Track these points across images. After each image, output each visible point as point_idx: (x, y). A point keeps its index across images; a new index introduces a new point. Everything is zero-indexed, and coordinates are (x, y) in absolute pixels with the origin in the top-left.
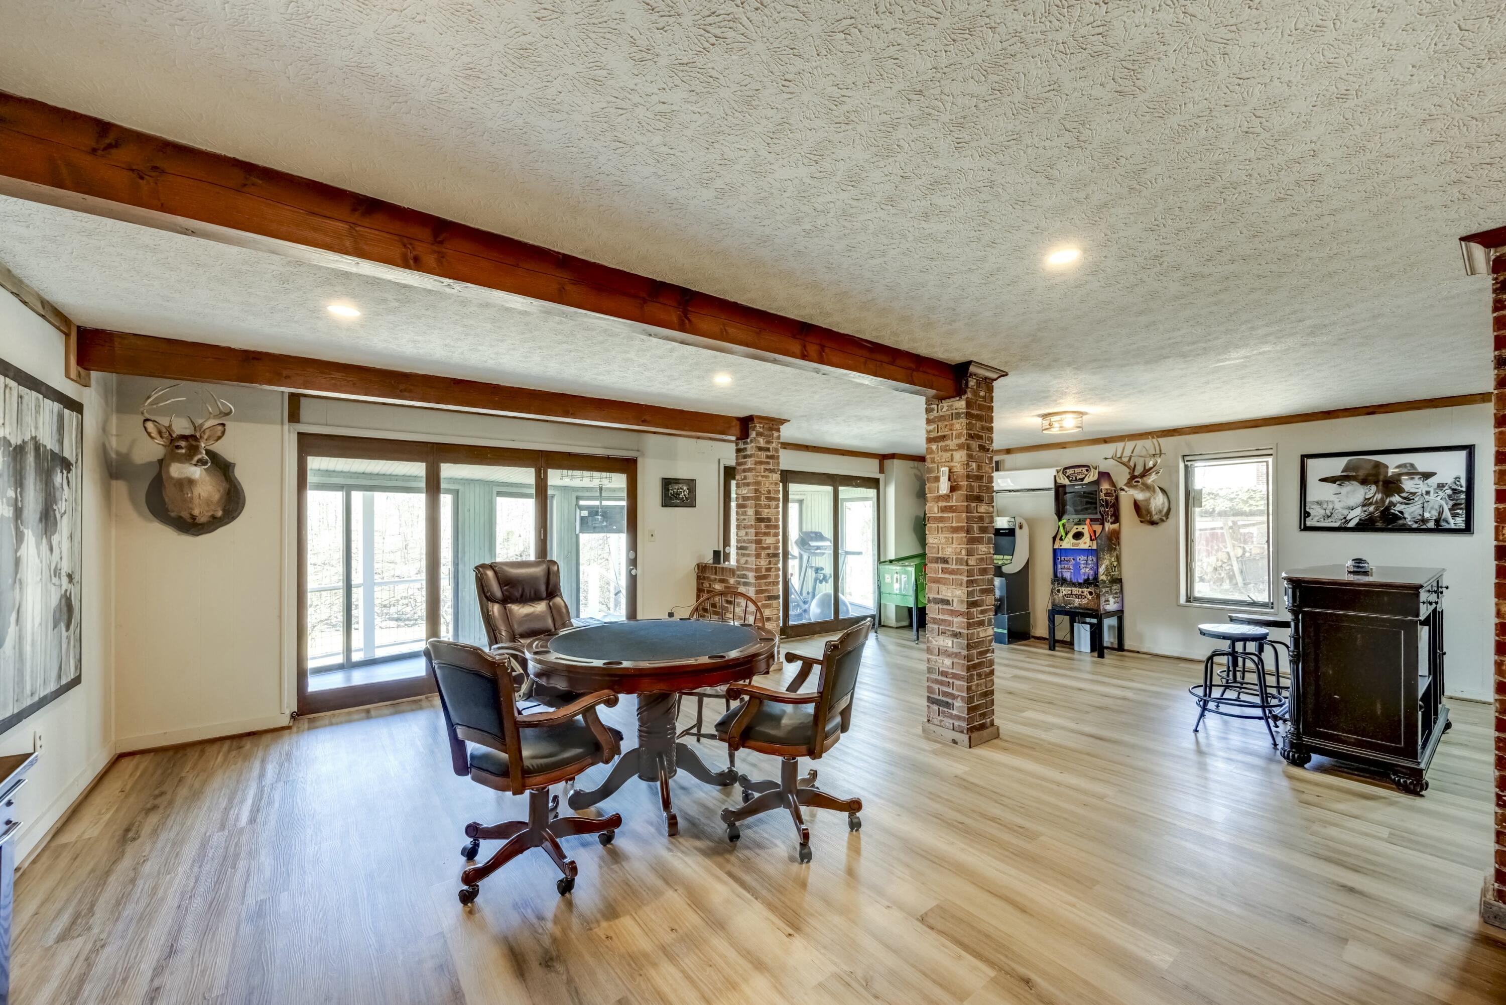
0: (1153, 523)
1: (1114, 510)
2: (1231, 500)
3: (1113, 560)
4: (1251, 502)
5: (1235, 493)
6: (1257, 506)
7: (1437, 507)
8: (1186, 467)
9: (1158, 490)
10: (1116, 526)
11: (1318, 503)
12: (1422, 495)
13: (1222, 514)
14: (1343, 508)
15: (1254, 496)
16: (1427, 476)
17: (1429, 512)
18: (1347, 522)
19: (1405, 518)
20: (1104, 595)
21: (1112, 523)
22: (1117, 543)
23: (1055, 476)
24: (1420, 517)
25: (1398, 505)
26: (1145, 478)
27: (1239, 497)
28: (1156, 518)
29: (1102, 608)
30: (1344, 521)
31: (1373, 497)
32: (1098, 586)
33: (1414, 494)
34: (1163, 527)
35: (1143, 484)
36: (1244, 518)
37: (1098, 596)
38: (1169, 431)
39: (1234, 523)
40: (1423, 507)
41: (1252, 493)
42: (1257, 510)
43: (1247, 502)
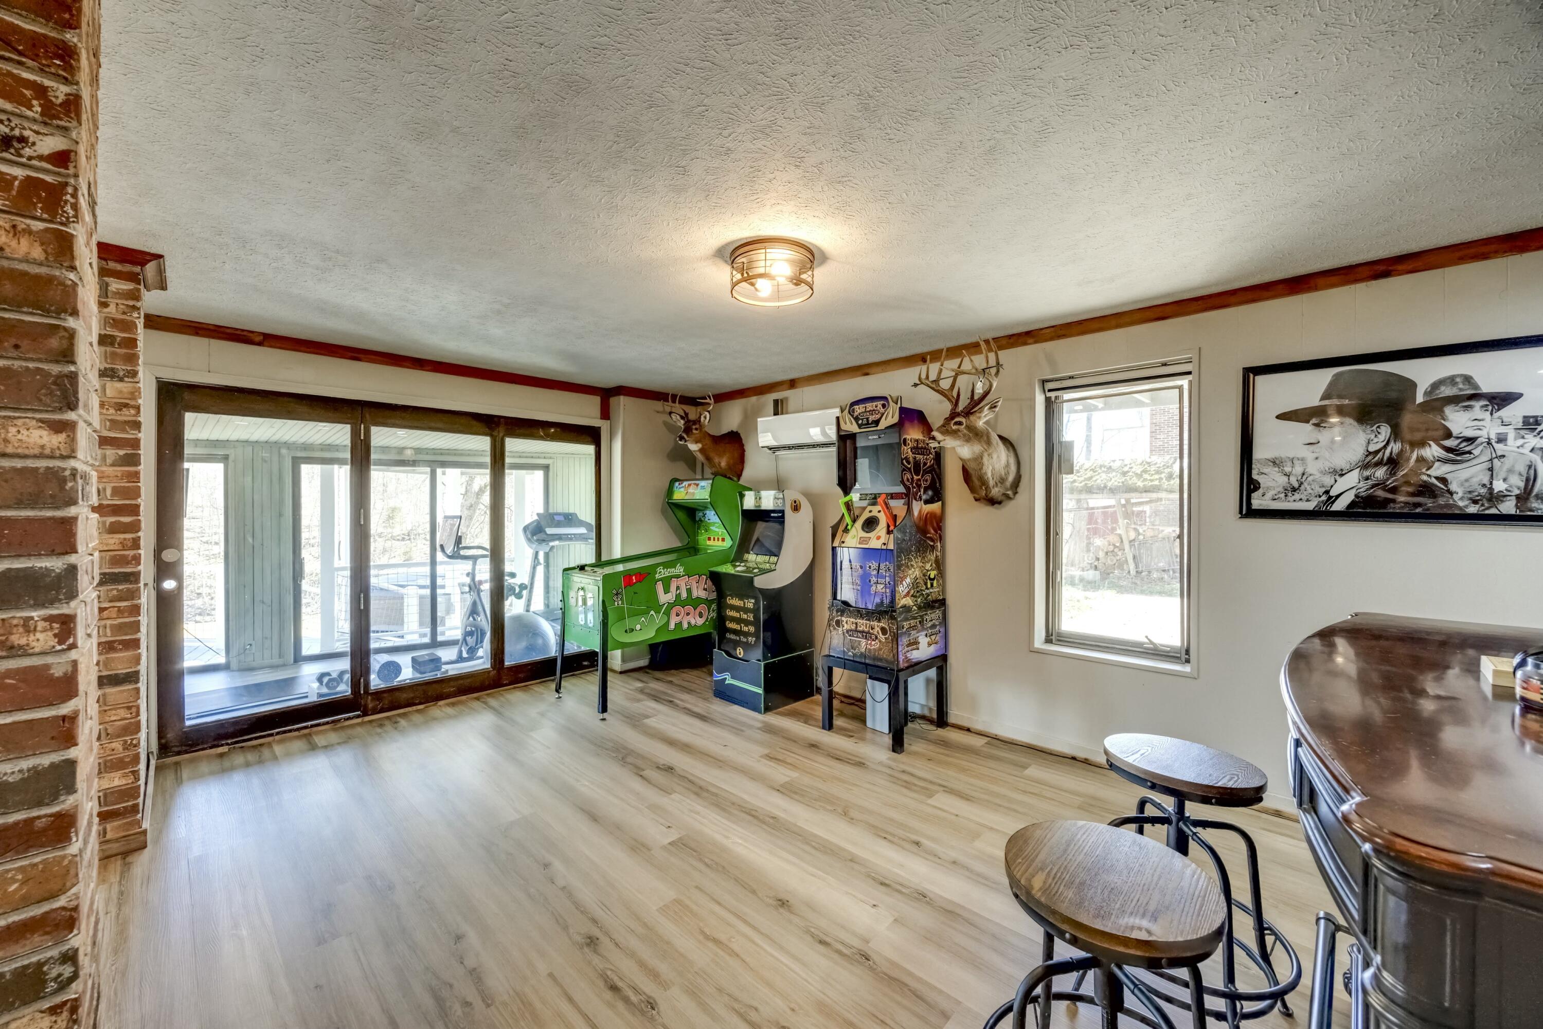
0: (993, 502)
1: (933, 480)
2: (1124, 474)
3: (928, 566)
4: (1146, 476)
5: (1129, 466)
6: (1152, 481)
7: (1522, 468)
8: (1048, 401)
9: (995, 439)
10: (935, 507)
11: (1274, 463)
12: (1489, 443)
13: (1113, 491)
14: (1324, 473)
15: (1149, 468)
16: (1501, 400)
17: (1505, 480)
18: (1331, 500)
19: (1451, 493)
20: (908, 633)
21: (927, 502)
22: (936, 537)
23: (838, 418)
24: (1483, 491)
25: (1437, 464)
26: (972, 418)
27: (1133, 470)
28: (996, 492)
29: (901, 658)
30: (1324, 498)
31: (1385, 447)
32: (895, 619)
33: (1471, 440)
34: (1009, 508)
35: (968, 427)
36: (1138, 495)
37: (896, 638)
38: (1019, 335)
39: (1128, 501)
40: (1491, 469)
41: (1146, 466)
42: (1151, 486)
43: (1141, 476)
